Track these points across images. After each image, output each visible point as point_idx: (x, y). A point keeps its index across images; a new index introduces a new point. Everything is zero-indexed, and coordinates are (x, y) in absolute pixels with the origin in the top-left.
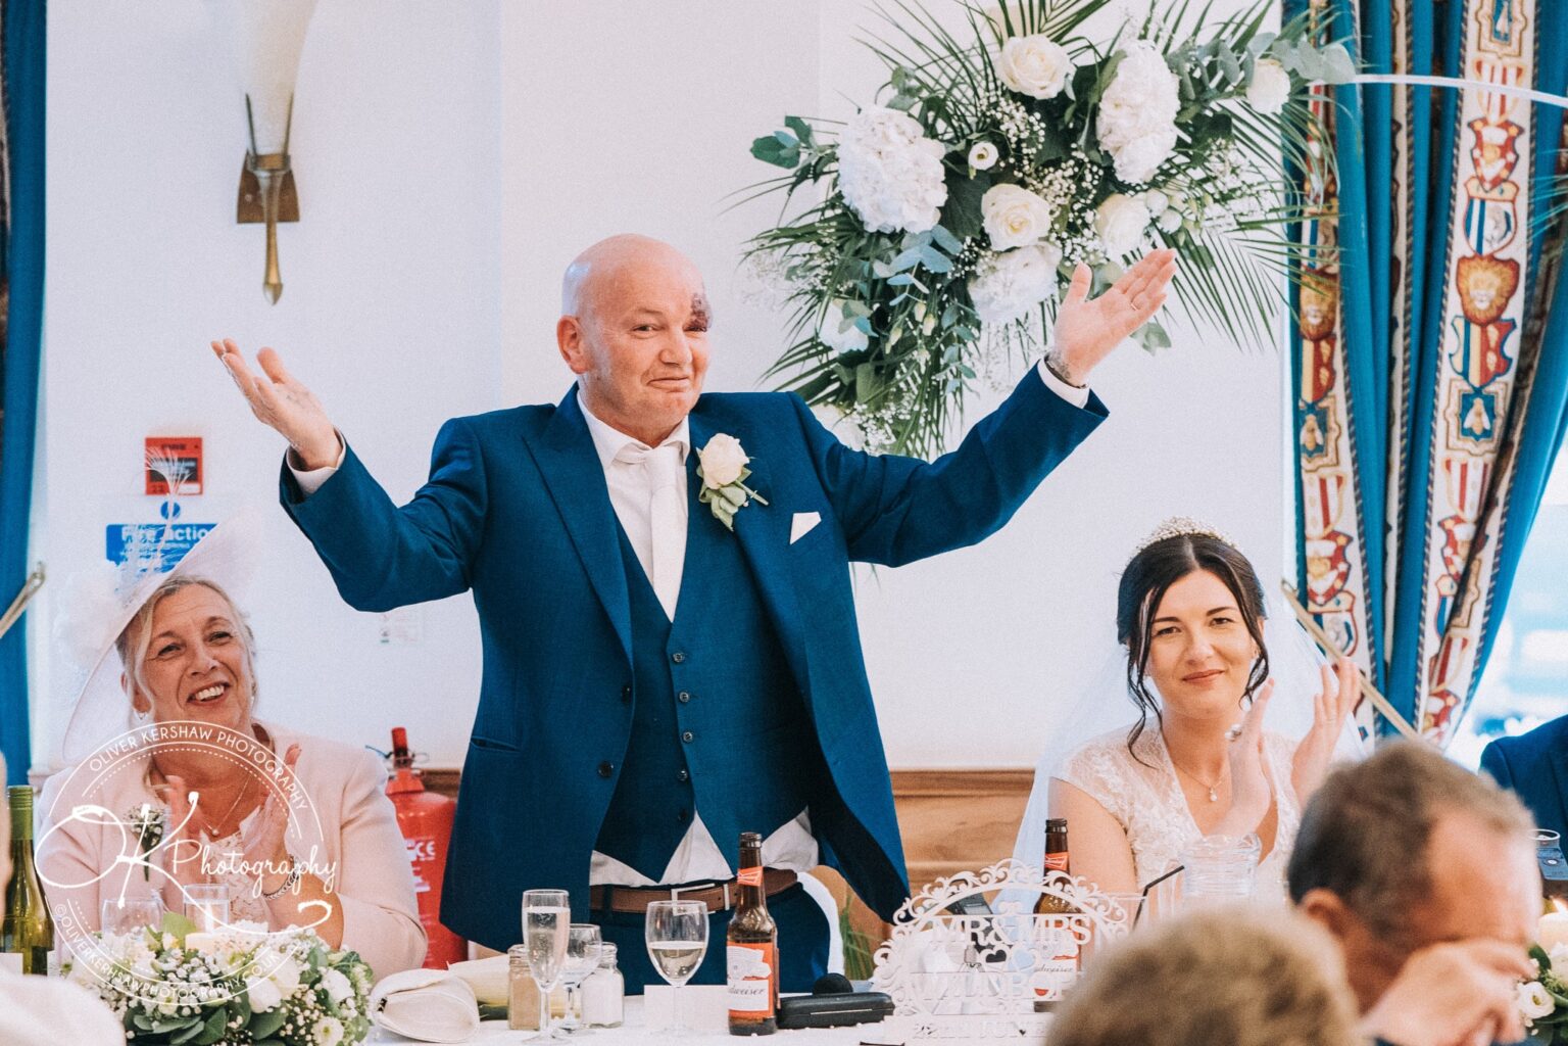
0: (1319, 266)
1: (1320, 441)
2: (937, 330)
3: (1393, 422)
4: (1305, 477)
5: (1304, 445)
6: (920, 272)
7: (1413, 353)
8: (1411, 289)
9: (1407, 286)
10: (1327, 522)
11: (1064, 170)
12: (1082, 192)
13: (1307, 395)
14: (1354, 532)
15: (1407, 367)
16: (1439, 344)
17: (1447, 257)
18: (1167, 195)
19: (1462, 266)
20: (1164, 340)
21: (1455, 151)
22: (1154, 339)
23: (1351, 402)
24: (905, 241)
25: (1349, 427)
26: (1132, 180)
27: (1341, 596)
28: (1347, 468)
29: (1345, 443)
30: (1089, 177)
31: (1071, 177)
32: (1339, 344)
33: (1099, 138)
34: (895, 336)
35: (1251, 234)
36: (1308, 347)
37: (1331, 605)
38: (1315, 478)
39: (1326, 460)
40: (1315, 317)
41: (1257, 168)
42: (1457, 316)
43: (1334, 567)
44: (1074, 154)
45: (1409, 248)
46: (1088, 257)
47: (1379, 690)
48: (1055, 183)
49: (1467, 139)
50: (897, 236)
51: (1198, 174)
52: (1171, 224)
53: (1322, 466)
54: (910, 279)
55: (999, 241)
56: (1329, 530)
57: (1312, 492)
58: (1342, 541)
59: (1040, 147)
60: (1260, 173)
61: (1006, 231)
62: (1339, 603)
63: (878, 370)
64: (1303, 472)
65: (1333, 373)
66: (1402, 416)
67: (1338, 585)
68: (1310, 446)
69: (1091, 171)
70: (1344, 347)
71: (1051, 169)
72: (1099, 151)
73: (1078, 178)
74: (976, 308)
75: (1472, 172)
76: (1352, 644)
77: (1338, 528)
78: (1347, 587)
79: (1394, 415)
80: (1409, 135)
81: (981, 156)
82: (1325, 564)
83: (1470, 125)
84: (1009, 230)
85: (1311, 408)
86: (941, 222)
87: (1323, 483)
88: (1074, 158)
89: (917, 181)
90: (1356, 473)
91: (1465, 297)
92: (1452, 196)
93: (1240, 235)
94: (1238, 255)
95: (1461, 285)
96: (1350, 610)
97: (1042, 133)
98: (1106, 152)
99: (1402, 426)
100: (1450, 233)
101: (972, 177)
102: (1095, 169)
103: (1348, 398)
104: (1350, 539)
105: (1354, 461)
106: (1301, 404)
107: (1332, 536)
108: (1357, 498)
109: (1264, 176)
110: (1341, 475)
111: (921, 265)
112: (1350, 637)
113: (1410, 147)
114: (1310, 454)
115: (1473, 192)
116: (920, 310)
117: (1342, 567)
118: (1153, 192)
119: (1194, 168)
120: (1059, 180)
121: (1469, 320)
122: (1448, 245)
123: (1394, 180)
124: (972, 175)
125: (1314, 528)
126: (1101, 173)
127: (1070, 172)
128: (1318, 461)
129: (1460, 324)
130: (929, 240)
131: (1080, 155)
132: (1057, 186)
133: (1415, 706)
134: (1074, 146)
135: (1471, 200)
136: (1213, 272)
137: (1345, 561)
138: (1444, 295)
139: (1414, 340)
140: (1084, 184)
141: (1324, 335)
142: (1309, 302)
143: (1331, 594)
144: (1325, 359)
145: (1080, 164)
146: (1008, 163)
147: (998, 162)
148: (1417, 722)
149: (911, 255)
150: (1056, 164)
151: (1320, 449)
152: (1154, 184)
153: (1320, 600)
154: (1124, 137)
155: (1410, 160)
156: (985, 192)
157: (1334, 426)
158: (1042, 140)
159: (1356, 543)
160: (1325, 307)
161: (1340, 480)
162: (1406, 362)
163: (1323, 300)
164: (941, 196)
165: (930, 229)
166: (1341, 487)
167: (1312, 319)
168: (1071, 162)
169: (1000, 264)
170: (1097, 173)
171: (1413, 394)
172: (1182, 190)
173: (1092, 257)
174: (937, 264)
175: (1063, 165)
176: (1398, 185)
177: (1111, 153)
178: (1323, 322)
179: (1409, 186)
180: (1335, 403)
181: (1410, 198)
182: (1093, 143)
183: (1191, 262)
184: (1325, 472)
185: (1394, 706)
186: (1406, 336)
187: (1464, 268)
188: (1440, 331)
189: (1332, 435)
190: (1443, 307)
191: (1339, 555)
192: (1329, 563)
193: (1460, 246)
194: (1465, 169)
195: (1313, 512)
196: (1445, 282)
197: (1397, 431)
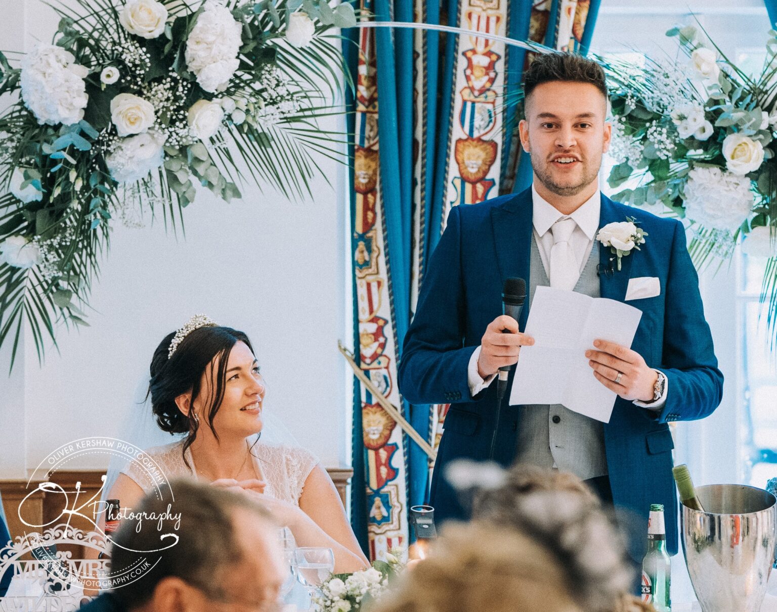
0: (366, 145)
1: (367, 258)
2: (86, 188)
3: (415, 246)
4: (358, 281)
5: (357, 261)
6: (72, 151)
7: (427, 201)
8: (426, 160)
9: (423, 158)
10: (371, 311)
11: (164, 84)
12: (177, 99)
13: (359, 229)
14: (388, 317)
15: (423, 210)
16: (444, 196)
17: (449, 139)
18: (235, 100)
19: (458, 145)
20: (237, 193)
21: (454, 71)
22: (229, 193)
23: (386, 233)
24: (62, 130)
25: (385, 249)
26: (211, 90)
27: (381, 359)
28: (383, 275)
29: (382, 260)
30: (181, 89)
31: (169, 89)
32: (378, 195)
33: (187, 63)
34: (57, 192)
35: (295, 125)
36: (359, 197)
37: (375, 364)
38: (364, 282)
39: (370, 271)
40: (364, 178)
41: (296, 82)
42: (455, 177)
43: (376, 340)
44: (171, 74)
45: (424, 133)
46: (181, 140)
47: (406, 419)
48: (159, 92)
49: (462, 63)
50: (57, 127)
51: (257, 86)
52: (239, 118)
53: (369, 275)
54: (65, 155)
55: (123, 130)
56: (373, 315)
57: (362, 291)
58: (381, 323)
59: (147, 69)
60: (298, 85)
61: (126, 125)
62: (379, 363)
63: (51, 213)
64: (357, 279)
65: (375, 214)
66: (420, 242)
67: (379, 351)
68: (361, 262)
69: (183, 86)
70: (382, 197)
71: (156, 84)
72: (187, 72)
73: (174, 89)
74: (112, 174)
75: (465, 84)
76: (388, 389)
77: (379, 314)
78: (384, 353)
79: (415, 242)
80: (424, 60)
81: (108, 76)
82: (371, 338)
83: (464, 54)
84: (128, 123)
85: (362, 237)
86: (85, 118)
87: (369, 285)
88: (171, 77)
89: (68, 92)
90: (390, 279)
91: (461, 165)
92: (452, 100)
93: (287, 125)
94: (286, 139)
95: (458, 157)
96: (387, 368)
97: (147, 60)
98: (192, 73)
99: (420, 249)
100: (451, 124)
101: (103, 89)
102: (185, 83)
103: (384, 231)
104: (386, 322)
105: (389, 271)
106: (355, 235)
107: (375, 320)
108: (390, 295)
109: (301, 87)
110: (379, 280)
111: (72, 146)
112: (387, 385)
113: (425, 68)
114: (361, 267)
115: (466, 98)
116: (73, 175)
117: (382, 340)
118: (226, 99)
119: (254, 83)
120: (161, 90)
121: (464, 180)
122: (450, 131)
123: (415, 90)
124: (103, 87)
125: (364, 315)
126: (189, 86)
127: (168, 86)
128: (366, 272)
129: (458, 182)
130: (77, 129)
131: (175, 75)
132: (160, 95)
133: (429, 430)
134: (170, 69)
135: (464, 103)
136: (269, 150)
137: (383, 336)
138: (447, 164)
139: (428, 193)
140: (178, 93)
141: (369, 190)
142: (361, 169)
143: (375, 357)
144: (371, 206)
145: (174, 80)
146: (126, 80)
147: (120, 80)
148: (431, 439)
149: (65, 140)
150: (159, 81)
151: (367, 264)
152: (228, 93)
153: (368, 361)
154: (202, 62)
155: (425, 77)
156: (112, 98)
157: (375, 248)
158: (149, 65)
159: (390, 324)
160: (371, 172)
161: (379, 284)
162: (422, 207)
163: (370, 167)
164: (83, 101)
165: (77, 122)
166: (380, 288)
167: (362, 180)
168: (169, 79)
169: (123, 146)
170: (186, 86)
171: (427, 228)
172: (244, 97)
173: (184, 140)
174: (83, 145)
175: (164, 81)
176: (418, 93)
177: (195, 73)
178: (369, 181)
179: (424, 93)
180: (376, 234)
181: (425, 101)
182: (183, 66)
183: (255, 143)
184: (369, 278)
185: (416, 430)
186: (422, 190)
187: (461, 146)
188: (445, 188)
189: (375, 255)
190: (446, 172)
191: (379, 333)
192: (373, 337)
193: (458, 132)
194: (460, 82)
195: (363, 304)
196: (448, 156)
197: (417, 252)
